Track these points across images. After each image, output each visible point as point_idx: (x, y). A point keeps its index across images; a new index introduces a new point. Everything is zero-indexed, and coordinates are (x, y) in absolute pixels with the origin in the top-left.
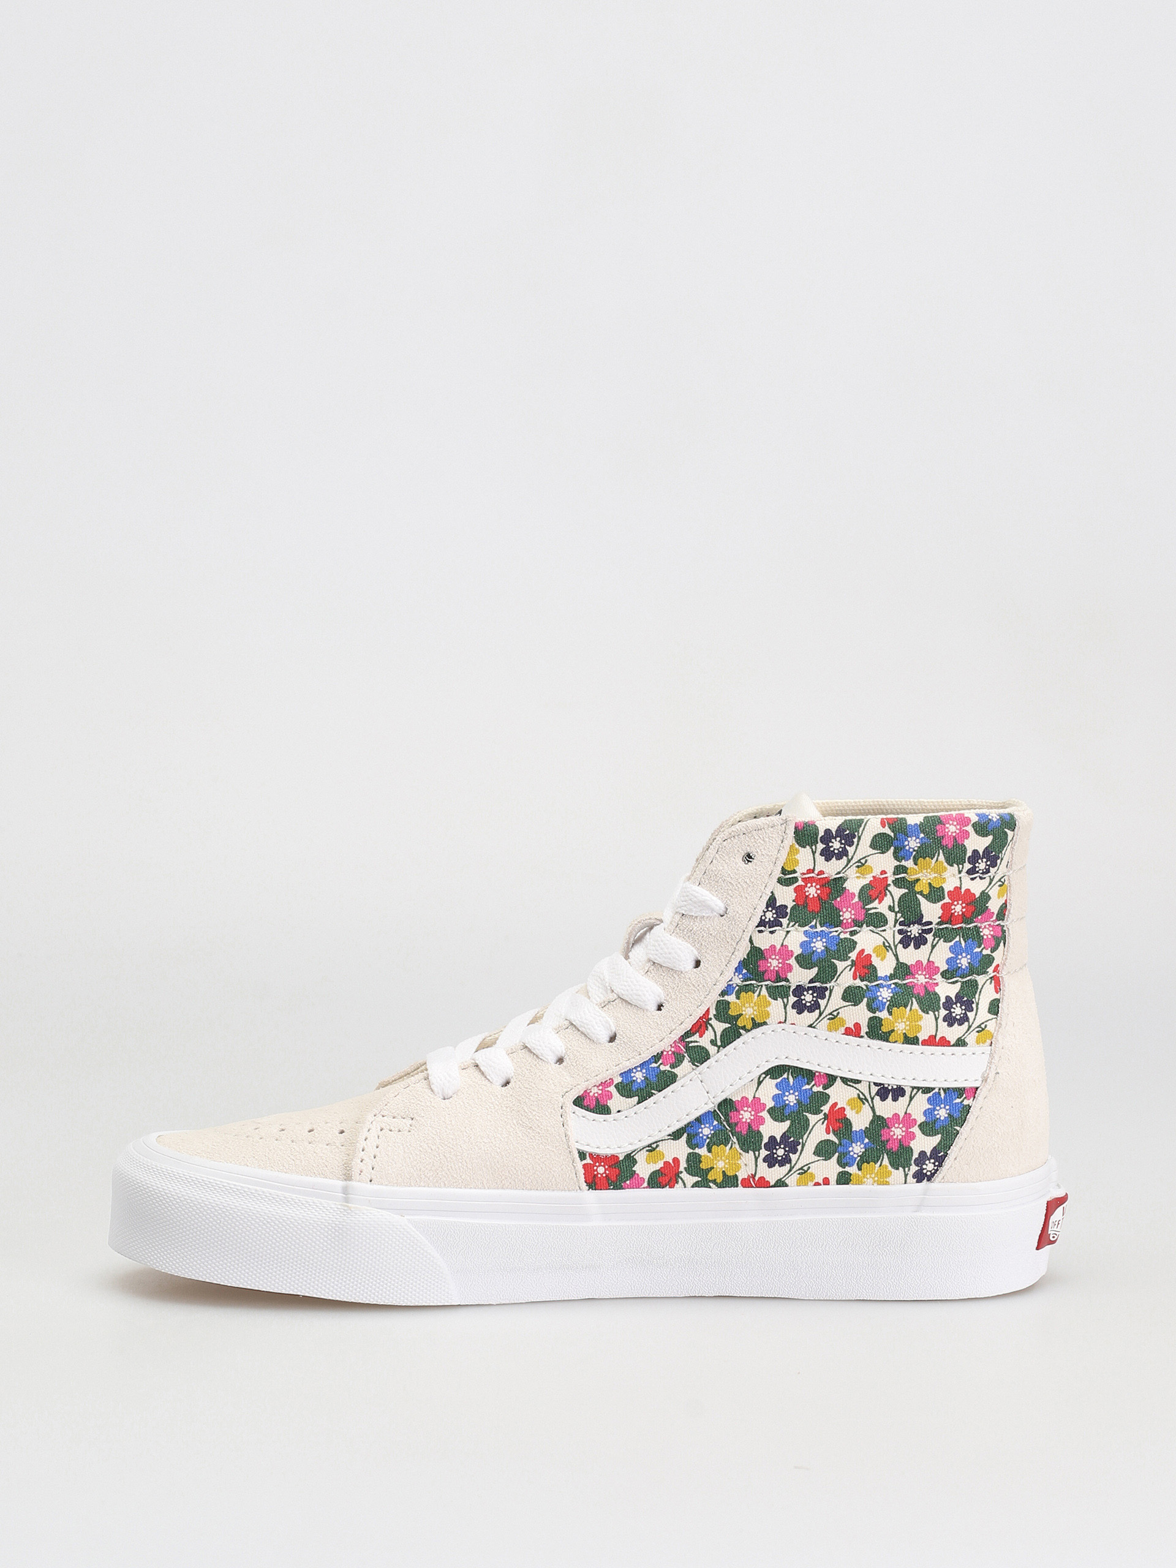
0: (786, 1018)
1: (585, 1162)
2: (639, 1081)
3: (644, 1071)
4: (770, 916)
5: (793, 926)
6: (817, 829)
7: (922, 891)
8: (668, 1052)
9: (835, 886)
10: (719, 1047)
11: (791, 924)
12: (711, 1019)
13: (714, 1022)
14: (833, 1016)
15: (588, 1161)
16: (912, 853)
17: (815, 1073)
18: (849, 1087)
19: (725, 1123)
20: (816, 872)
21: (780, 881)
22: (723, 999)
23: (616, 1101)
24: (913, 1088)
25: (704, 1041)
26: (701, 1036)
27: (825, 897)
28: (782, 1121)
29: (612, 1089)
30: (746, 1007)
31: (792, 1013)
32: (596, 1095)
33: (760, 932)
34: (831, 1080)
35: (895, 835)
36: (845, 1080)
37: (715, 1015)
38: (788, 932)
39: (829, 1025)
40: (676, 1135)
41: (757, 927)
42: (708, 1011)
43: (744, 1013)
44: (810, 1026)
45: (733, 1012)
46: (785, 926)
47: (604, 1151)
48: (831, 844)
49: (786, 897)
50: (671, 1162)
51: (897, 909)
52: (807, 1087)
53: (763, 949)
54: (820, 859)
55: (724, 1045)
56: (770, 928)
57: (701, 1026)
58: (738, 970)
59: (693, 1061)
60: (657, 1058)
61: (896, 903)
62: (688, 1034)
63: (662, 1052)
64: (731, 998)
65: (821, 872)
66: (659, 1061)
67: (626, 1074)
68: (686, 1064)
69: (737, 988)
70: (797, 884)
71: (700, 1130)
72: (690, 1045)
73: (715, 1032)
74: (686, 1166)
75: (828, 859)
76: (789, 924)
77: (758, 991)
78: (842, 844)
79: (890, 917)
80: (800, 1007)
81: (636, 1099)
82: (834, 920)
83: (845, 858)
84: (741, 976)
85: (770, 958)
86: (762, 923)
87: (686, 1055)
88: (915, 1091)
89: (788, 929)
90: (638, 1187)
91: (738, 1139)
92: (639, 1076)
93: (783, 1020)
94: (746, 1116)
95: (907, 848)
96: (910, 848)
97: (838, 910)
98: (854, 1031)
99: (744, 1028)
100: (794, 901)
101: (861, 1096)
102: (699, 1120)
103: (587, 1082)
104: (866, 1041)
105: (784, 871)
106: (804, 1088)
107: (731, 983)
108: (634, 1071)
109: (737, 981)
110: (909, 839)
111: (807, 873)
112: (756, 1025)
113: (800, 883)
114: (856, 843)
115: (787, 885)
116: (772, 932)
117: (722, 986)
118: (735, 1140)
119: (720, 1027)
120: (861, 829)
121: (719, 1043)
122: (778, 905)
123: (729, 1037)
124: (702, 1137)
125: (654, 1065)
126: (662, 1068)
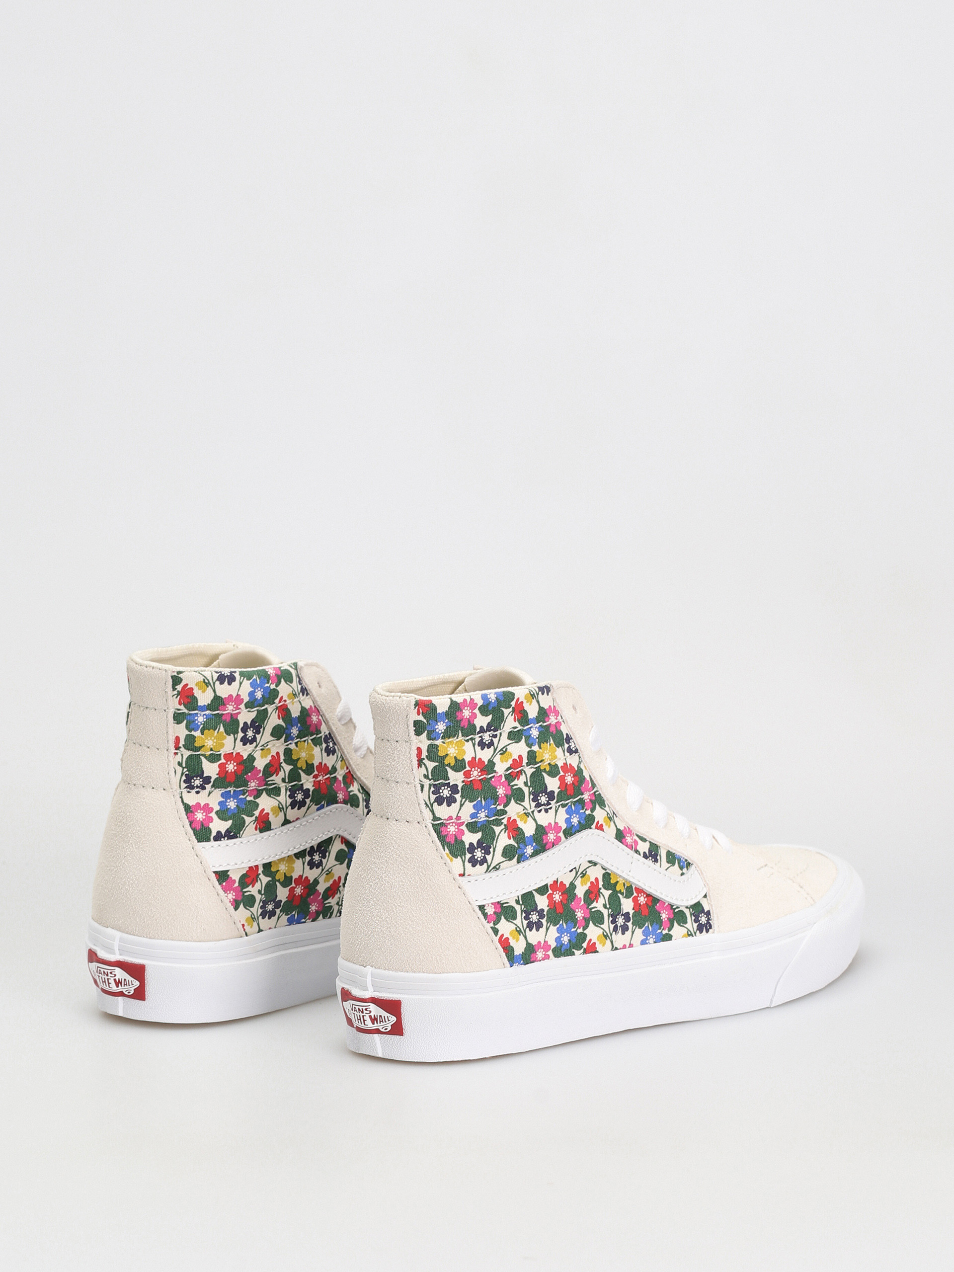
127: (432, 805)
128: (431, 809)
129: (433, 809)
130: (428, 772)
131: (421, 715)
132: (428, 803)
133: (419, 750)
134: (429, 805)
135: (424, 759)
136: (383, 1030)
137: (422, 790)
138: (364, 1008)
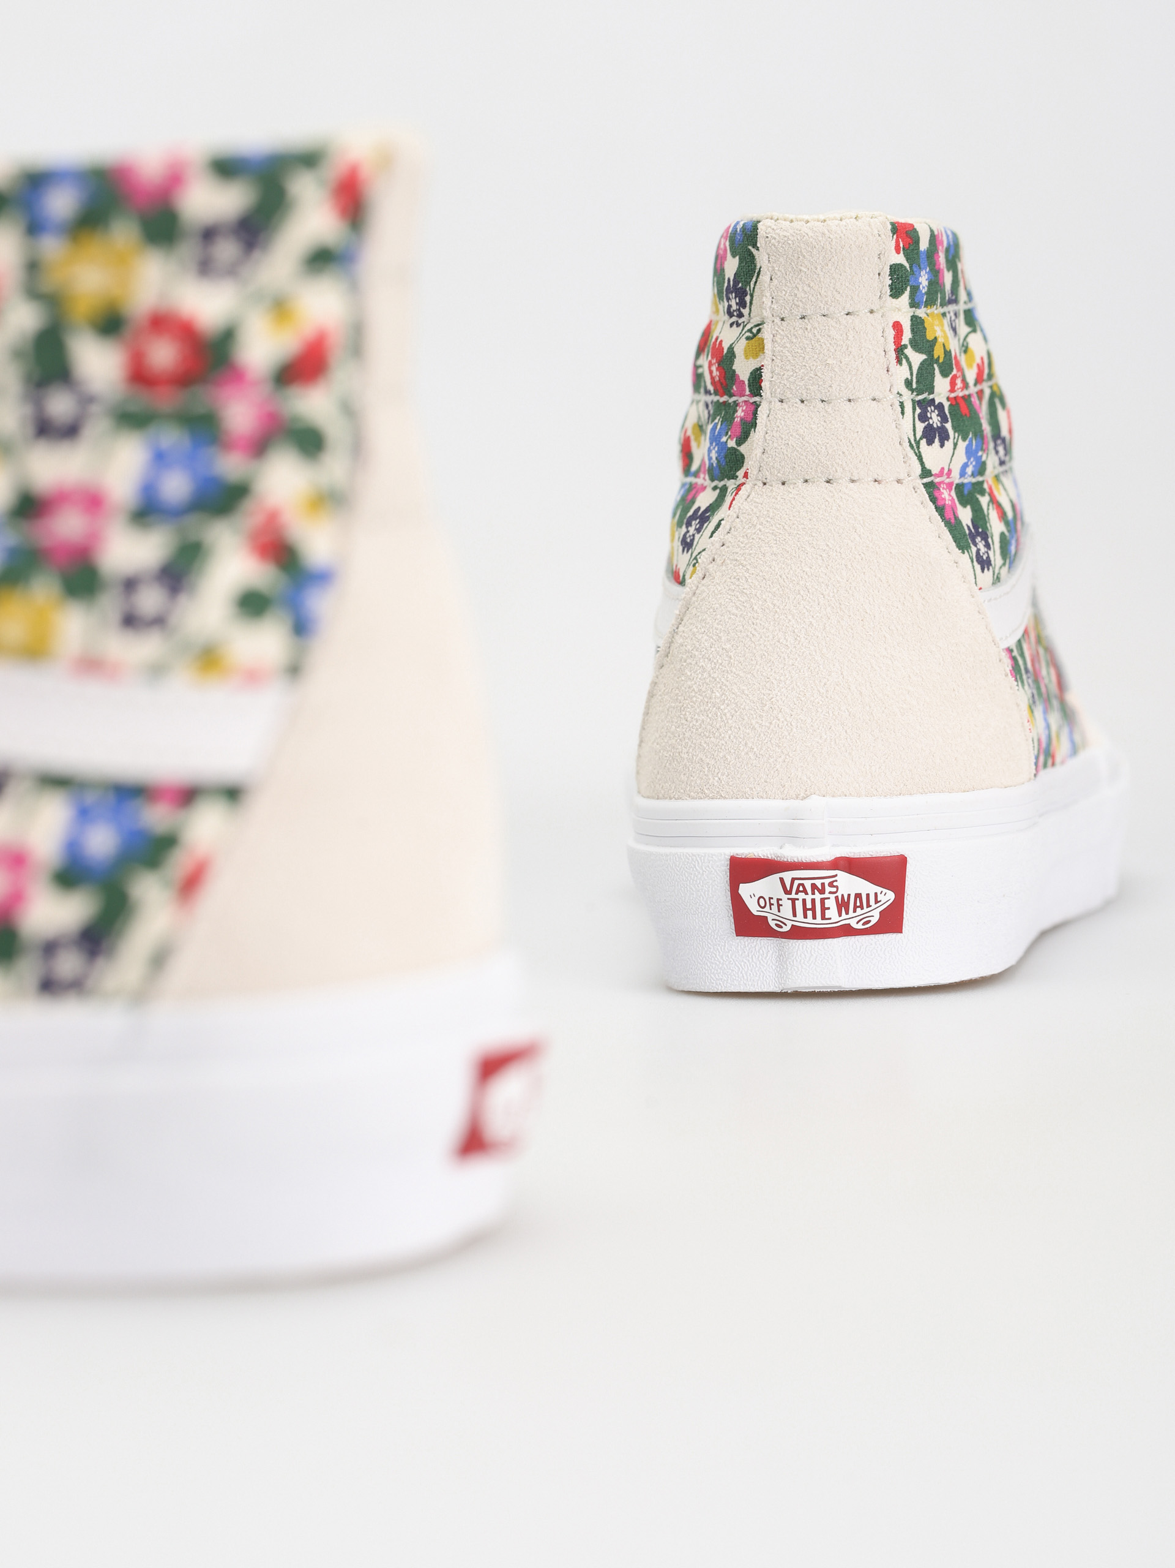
127: (918, 443)
128: (917, 452)
129: (919, 452)
130: (912, 374)
131: (902, 252)
132: (913, 442)
133: (897, 327)
134: (914, 445)
135: (905, 347)
136: (860, 926)
137: (903, 413)
138: (827, 881)
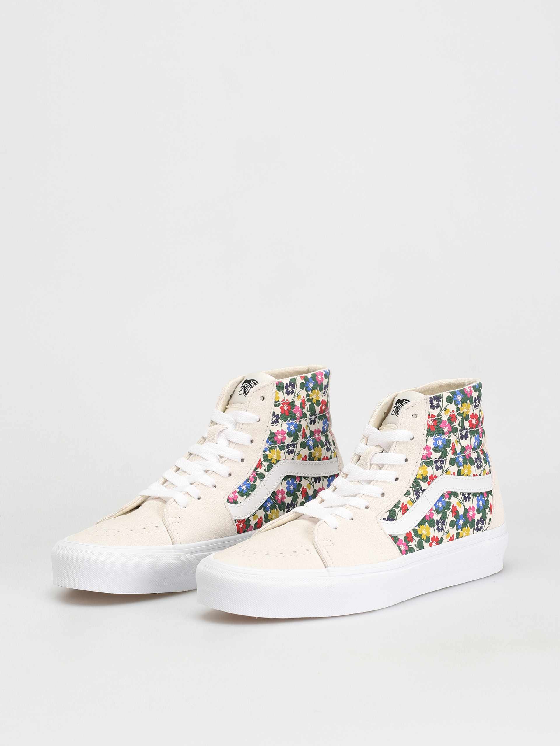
0: (285, 457)
1: (236, 523)
2: (245, 489)
3: (245, 485)
4: (274, 419)
5: (283, 422)
6: (283, 384)
7: (315, 403)
8: (251, 477)
9: (291, 404)
10: (267, 472)
11: (282, 421)
12: (262, 462)
13: (263, 463)
14: (298, 454)
15: (237, 523)
16: (311, 388)
17: (296, 477)
18: (306, 480)
19: (274, 501)
20: (285, 400)
21: (275, 405)
22: (265, 453)
23: (240, 499)
24: (323, 477)
25: (261, 470)
26: (260, 469)
27: (289, 409)
28: (290, 497)
29: (237, 494)
30: (273, 455)
31: (287, 454)
32: (232, 497)
33: (272, 426)
34: (301, 478)
35: (306, 382)
36: (305, 478)
37: (263, 460)
38: (282, 424)
39: (297, 458)
40: (260, 508)
41: (271, 424)
42: (260, 459)
43: (273, 458)
44: (292, 459)
45: (269, 458)
46: (280, 422)
47: (241, 518)
48: (288, 389)
49: (278, 411)
50: (260, 518)
51: (309, 411)
52: (295, 482)
53: (275, 432)
54: (286, 395)
55: (268, 471)
56: (275, 424)
57: (259, 465)
58: (267, 441)
59: (260, 479)
60: (248, 479)
61: (308, 408)
62: (256, 469)
63: (249, 477)
64: (267, 453)
65: (287, 400)
66: (249, 481)
67: (240, 487)
68: (258, 480)
69: (268, 448)
70: (280, 406)
71: (267, 505)
72: (258, 473)
73: (265, 467)
74: (264, 519)
75: (288, 395)
76: (281, 421)
77: (276, 449)
78: (292, 388)
79: (308, 413)
80: (289, 452)
81: (245, 496)
82: (294, 418)
83: (293, 393)
84: (268, 444)
85: (278, 435)
86: (273, 422)
87: (257, 477)
88: (324, 478)
89: (281, 423)
90: (251, 530)
91: (278, 506)
92: (244, 488)
93: (284, 458)
94: (280, 497)
95: (309, 387)
96: (310, 387)
97: (295, 414)
98: (304, 459)
99: (273, 463)
100: (281, 412)
101: (310, 483)
102: (266, 501)
103: (228, 493)
104: (308, 461)
105: (276, 402)
106: (294, 483)
107: (266, 447)
108: (242, 486)
109: (267, 446)
110: (310, 383)
111: (283, 401)
112: (277, 461)
113: (281, 405)
114: (296, 387)
115: (278, 407)
116: (276, 425)
117: (263, 449)
118: (277, 506)
119: (266, 464)
120: (296, 381)
121: (267, 471)
122: (276, 414)
123: (270, 467)
124: (268, 507)
125: (248, 483)
126: (251, 483)
